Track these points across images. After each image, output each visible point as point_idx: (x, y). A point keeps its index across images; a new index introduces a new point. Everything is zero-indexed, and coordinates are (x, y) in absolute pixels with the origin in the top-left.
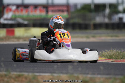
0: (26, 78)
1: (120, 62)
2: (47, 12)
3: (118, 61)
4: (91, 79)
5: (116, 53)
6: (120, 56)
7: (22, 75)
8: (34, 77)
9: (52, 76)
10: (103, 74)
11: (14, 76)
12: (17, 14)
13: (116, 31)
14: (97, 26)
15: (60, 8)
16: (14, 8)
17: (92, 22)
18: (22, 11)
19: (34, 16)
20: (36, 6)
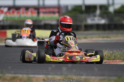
0: (21, 80)
1: (113, 63)
2: (38, 13)
3: (111, 62)
4: (85, 80)
5: (108, 54)
6: (113, 57)
7: (17, 77)
8: (29, 79)
9: (46, 77)
10: (97, 75)
11: (8, 78)
12: (9, 16)
13: (107, 32)
14: (88, 27)
15: (51, 10)
16: (6, 10)
17: (83, 24)
18: (13, 12)
20: (27, 8)
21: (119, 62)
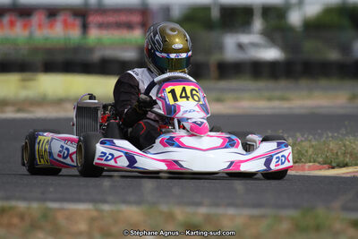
0: (22, 217)
2: (85, 27)
4: (208, 218)
7: (11, 208)
8: (46, 215)
9: (97, 210)
10: (245, 205)
13: (283, 83)
14: (228, 70)
15: (123, 18)
17: (214, 59)
18: (12, 24)
19: (47, 39)
20: (52, 12)
21: (311, 169)
